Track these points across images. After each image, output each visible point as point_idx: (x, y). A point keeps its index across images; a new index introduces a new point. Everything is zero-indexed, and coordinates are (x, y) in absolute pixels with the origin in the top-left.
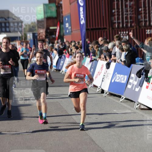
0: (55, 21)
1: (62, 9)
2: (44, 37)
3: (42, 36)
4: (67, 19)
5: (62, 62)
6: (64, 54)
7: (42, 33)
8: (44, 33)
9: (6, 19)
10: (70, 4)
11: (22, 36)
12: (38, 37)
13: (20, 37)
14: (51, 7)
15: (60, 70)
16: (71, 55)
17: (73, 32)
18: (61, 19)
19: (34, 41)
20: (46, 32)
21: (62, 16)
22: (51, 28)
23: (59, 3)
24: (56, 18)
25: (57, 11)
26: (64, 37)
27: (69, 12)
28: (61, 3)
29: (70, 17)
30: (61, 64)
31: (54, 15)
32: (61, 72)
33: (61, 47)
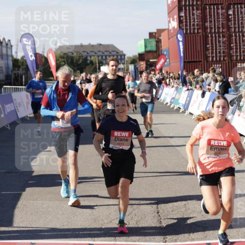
0: (155, 54)
1: (161, 43)
2: (144, 68)
3: (142, 68)
4: (165, 53)
5: (160, 91)
6: (163, 84)
7: (143, 65)
8: (145, 65)
9: (110, 53)
10: (169, 39)
11: (125, 68)
12: (139, 69)
13: (122, 69)
14: (151, 42)
15: (158, 99)
16: (169, 85)
17: (171, 64)
18: (160, 52)
19: (135, 72)
20: (147, 64)
21: (161, 50)
22: (151, 60)
23: (158, 39)
24: (156, 52)
25: (156, 45)
26: (163, 68)
27: (168, 46)
28: (160, 38)
29: (168, 50)
30: (160, 93)
31: (154, 49)
32: (159, 100)
33: (161, 77)
